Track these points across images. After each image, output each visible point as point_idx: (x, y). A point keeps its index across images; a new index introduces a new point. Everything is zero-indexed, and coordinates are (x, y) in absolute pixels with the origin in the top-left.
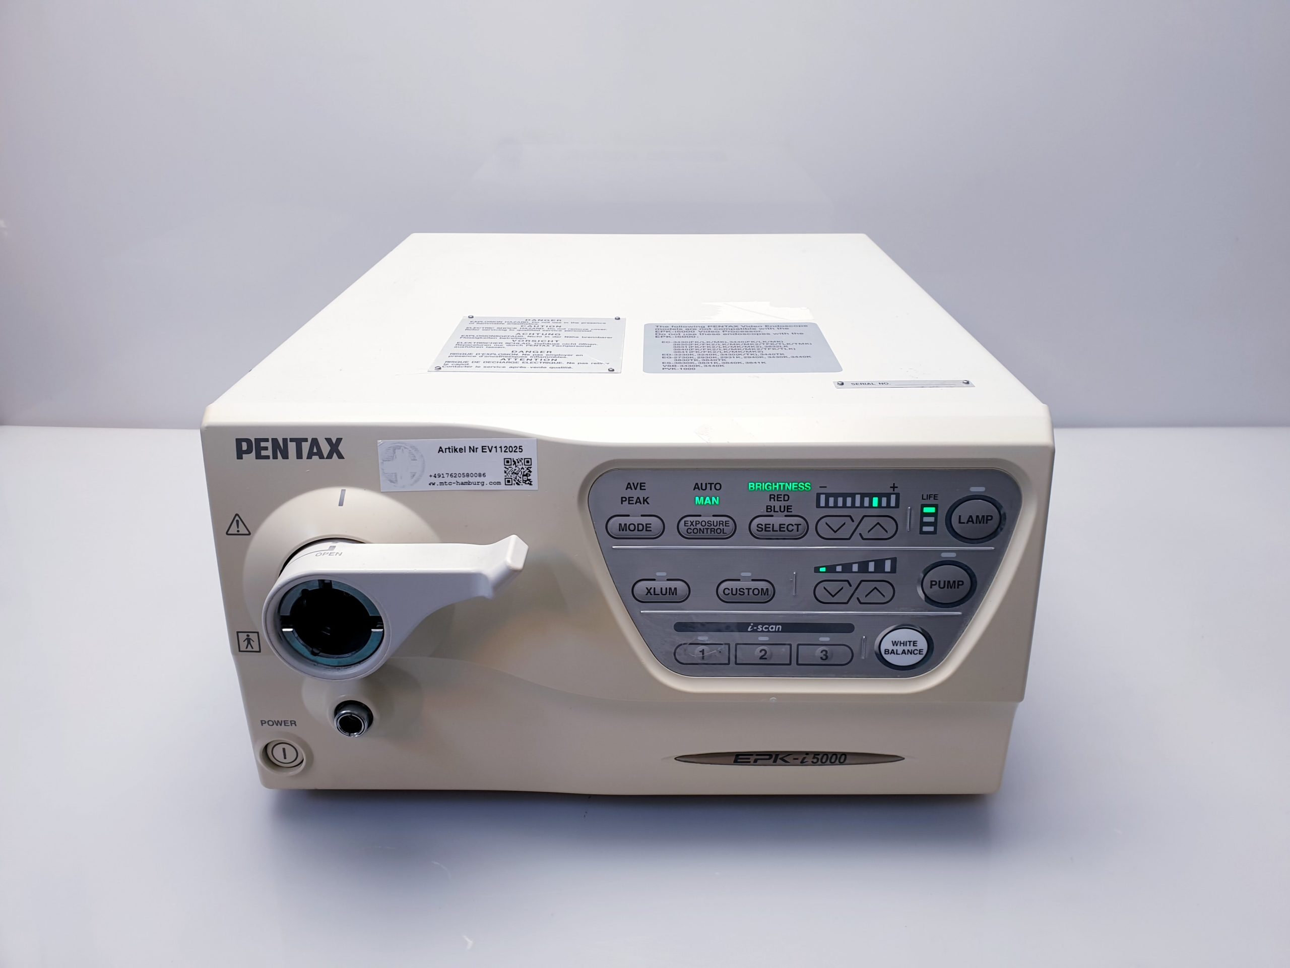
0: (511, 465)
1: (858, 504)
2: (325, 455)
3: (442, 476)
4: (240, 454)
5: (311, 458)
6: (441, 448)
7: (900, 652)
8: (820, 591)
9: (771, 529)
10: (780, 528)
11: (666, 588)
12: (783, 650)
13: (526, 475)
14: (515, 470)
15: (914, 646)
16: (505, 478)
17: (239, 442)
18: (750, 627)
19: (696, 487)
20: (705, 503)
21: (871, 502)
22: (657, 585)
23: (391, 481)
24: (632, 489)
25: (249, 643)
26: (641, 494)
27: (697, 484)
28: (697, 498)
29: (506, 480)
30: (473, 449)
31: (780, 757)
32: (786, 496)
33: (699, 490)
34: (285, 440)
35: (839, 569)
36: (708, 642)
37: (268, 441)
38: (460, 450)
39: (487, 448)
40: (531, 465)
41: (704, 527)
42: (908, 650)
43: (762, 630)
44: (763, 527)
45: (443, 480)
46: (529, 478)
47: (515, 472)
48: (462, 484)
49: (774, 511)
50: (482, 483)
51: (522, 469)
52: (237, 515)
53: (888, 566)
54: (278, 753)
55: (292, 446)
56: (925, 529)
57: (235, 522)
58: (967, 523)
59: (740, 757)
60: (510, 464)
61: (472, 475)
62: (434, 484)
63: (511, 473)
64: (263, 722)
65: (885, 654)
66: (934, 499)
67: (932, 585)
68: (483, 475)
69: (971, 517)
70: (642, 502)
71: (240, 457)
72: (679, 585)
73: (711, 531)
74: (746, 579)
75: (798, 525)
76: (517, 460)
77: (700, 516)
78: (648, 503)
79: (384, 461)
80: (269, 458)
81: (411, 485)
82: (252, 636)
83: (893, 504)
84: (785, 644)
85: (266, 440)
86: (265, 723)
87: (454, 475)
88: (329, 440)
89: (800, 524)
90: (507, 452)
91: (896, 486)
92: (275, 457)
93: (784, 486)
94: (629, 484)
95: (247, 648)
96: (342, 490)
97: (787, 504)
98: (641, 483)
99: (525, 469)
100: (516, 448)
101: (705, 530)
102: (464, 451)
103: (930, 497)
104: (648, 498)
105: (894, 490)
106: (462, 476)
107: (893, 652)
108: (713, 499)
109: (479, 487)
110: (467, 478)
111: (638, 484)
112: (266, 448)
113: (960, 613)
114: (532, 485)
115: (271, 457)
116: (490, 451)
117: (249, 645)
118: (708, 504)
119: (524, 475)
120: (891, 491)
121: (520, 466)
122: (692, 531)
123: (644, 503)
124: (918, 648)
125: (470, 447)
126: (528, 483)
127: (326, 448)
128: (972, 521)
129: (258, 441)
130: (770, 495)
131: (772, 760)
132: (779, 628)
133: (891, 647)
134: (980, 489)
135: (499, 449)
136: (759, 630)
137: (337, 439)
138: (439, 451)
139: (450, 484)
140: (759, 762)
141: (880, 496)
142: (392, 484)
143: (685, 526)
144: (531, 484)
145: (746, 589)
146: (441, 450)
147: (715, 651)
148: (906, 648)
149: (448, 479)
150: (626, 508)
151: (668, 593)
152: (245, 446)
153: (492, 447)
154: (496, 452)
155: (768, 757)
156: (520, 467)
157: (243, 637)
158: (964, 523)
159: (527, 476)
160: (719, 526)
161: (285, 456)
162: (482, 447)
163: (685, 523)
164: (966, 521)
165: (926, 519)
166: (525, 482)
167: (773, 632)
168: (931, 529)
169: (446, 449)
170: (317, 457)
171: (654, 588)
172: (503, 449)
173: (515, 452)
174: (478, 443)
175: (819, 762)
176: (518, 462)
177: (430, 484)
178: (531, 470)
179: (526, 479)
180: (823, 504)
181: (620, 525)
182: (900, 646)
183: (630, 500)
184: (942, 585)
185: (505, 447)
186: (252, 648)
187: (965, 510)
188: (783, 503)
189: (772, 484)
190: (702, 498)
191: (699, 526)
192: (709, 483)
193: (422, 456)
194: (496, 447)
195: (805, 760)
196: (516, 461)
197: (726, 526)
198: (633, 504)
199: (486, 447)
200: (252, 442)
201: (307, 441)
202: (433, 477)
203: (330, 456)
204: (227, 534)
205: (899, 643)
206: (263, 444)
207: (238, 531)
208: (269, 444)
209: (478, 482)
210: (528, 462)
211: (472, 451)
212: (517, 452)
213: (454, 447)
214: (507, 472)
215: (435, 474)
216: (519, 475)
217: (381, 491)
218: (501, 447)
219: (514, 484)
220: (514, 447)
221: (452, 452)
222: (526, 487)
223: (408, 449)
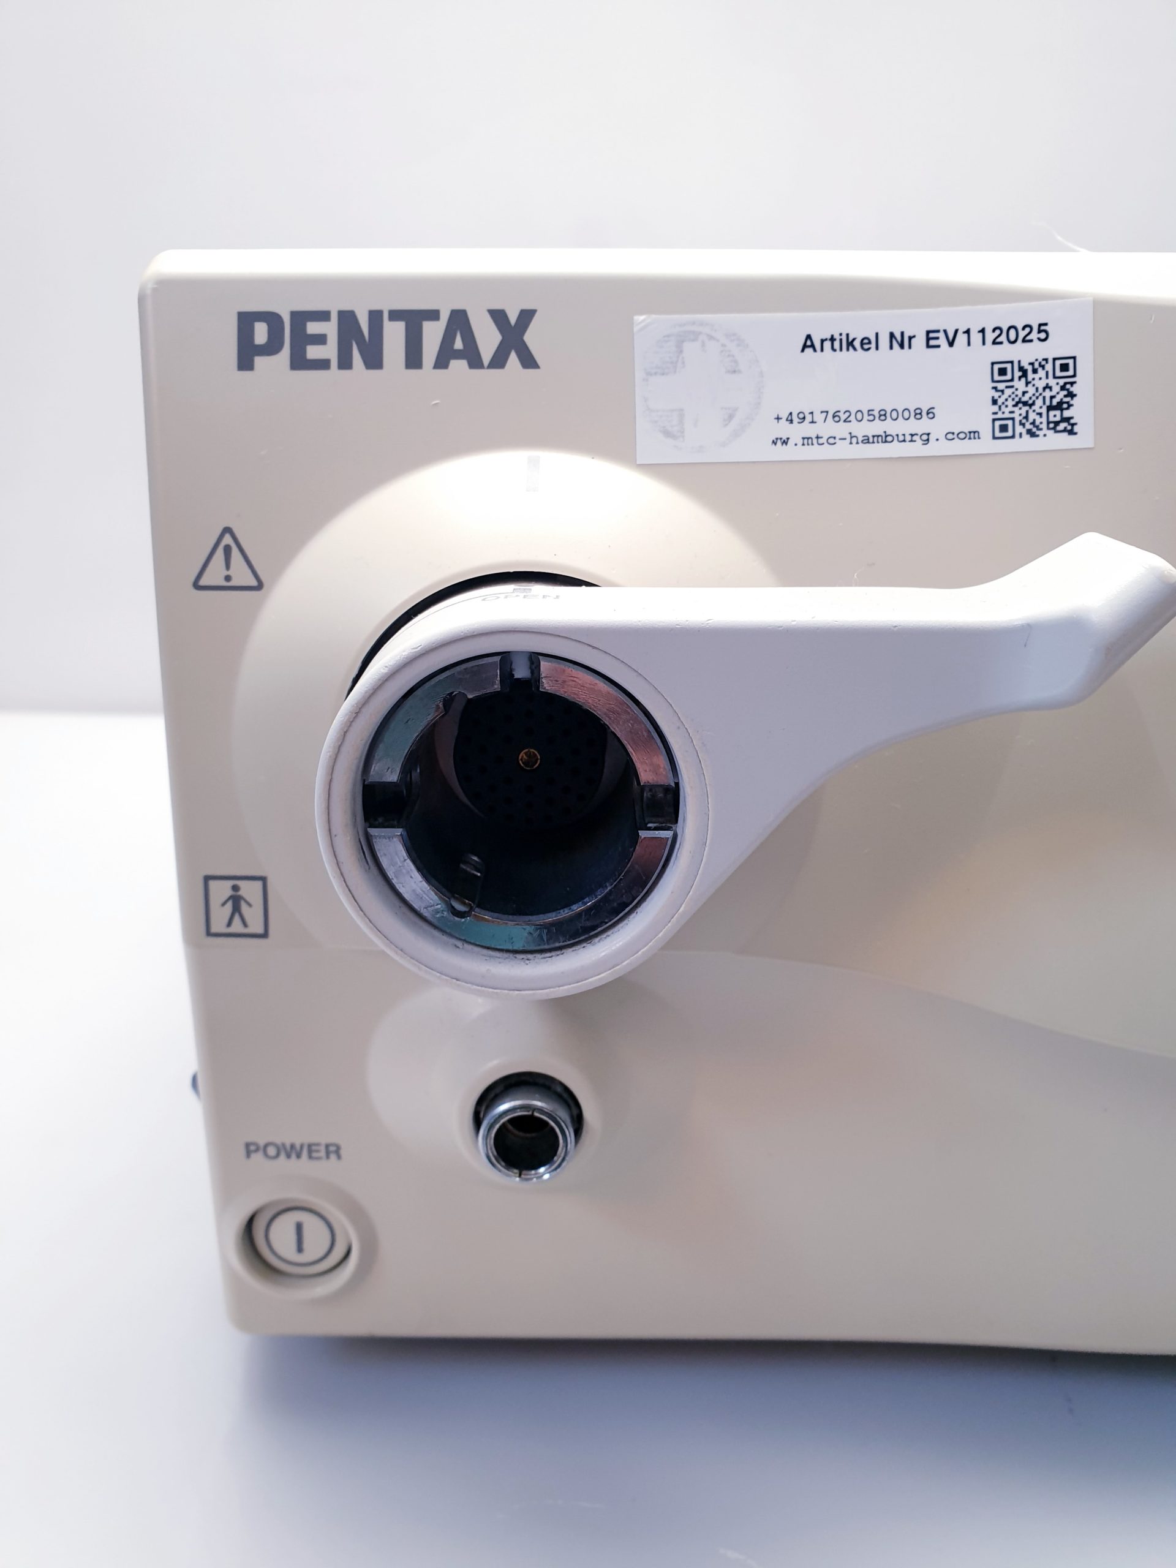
0: (1012, 380)
2: (487, 355)
3: (809, 418)
4: (246, 356)
5: (447, 367)
6: (809, 337)
13: (1059, 407)
14: (1024, 393)
16: (994, 420)
17: (246, 321)
23: (667, 434)
25: (236, 909)
29: (997, 423)
30: (900, 341)
34: (375, 317)
37: (329, 319)
38: (862, 344)
39: (941, 335)
40: (1074, 376)
45: (808, 430)
46: (1066, 414)
47: (1025, 398)
48: (866, 440)
50: (925, 437)
51: (1044, 389)
52: (228, 530)
54: (282, 1236)
55: (394, 335)
57: (220, 552)
60: (1009, 377)
61: (896, 414)
62: (785, 442)
63: (1010, 403)
64: (250, 1149)
68: (929, 412)
71: (245, 363)
76: (1032, 364)
79: (649, 374)
80: (329, 367)
85: (324, 316)
86: (257, 1150)
87: (843, 417)
88: (498, 316)
90: (1001, 343)
92: (345, 363)
95: (229, 924)
96: (532, 458)
99: (1056, 389)
100: (1027, 330)
102: (873, 345)
106: (866, 417)
109: (916, 449)
110: (879, 424)
112: (321, 339)
114: (1076, 434)
115: (334, 363)
116: (951, 344)
117: (237, 918)
121: (1040, 380)
126: (1065, 430)
127: (488, 339)
129: (300, 318)
135: (976, 337)
137: (522, 311)
138: (805, 347)
139: (832, 441)
144: (1071, 432)
146: (808, 343)
149: (827, 428)
152: (261, 333)
153: (956, 331)
154: (969, 344)
156: (1041, 385)
157: (221, 891)
159: (1062, 410)
162: (928, 332)
166: (1054, 426)
170: (463, 363)
172: (990, 336)
173: (1024, 341)
174: (915, 323)
176: (1035, 371)
177: (774, 443)
178: (1074, 389)
179: (1058, 418)
185: (994, 330)
186: (245, 925)
194: (968, 332)
196: (1030, 369)
199: (938, 331)
200: (282, 320)
201: (438, 319)
202: (783, 421)
203: (499, 361)
204: (197, 586)
206: (313, 328)
207: (228, 578)
208: (330, 329)
209: (912, 435)
210: (1064, 367)
211: (895, 345)
212: (1031, 341)
213: (848, 335)
214: (1000, 402)
215: (791, 414)
216: (1036, 407)
217: (638, 463)
218: (983, 331)
219: (1021, 435)
220: (1024, 328)
221: (841, 349)
222: (1054, 439)
223: (718, 341)
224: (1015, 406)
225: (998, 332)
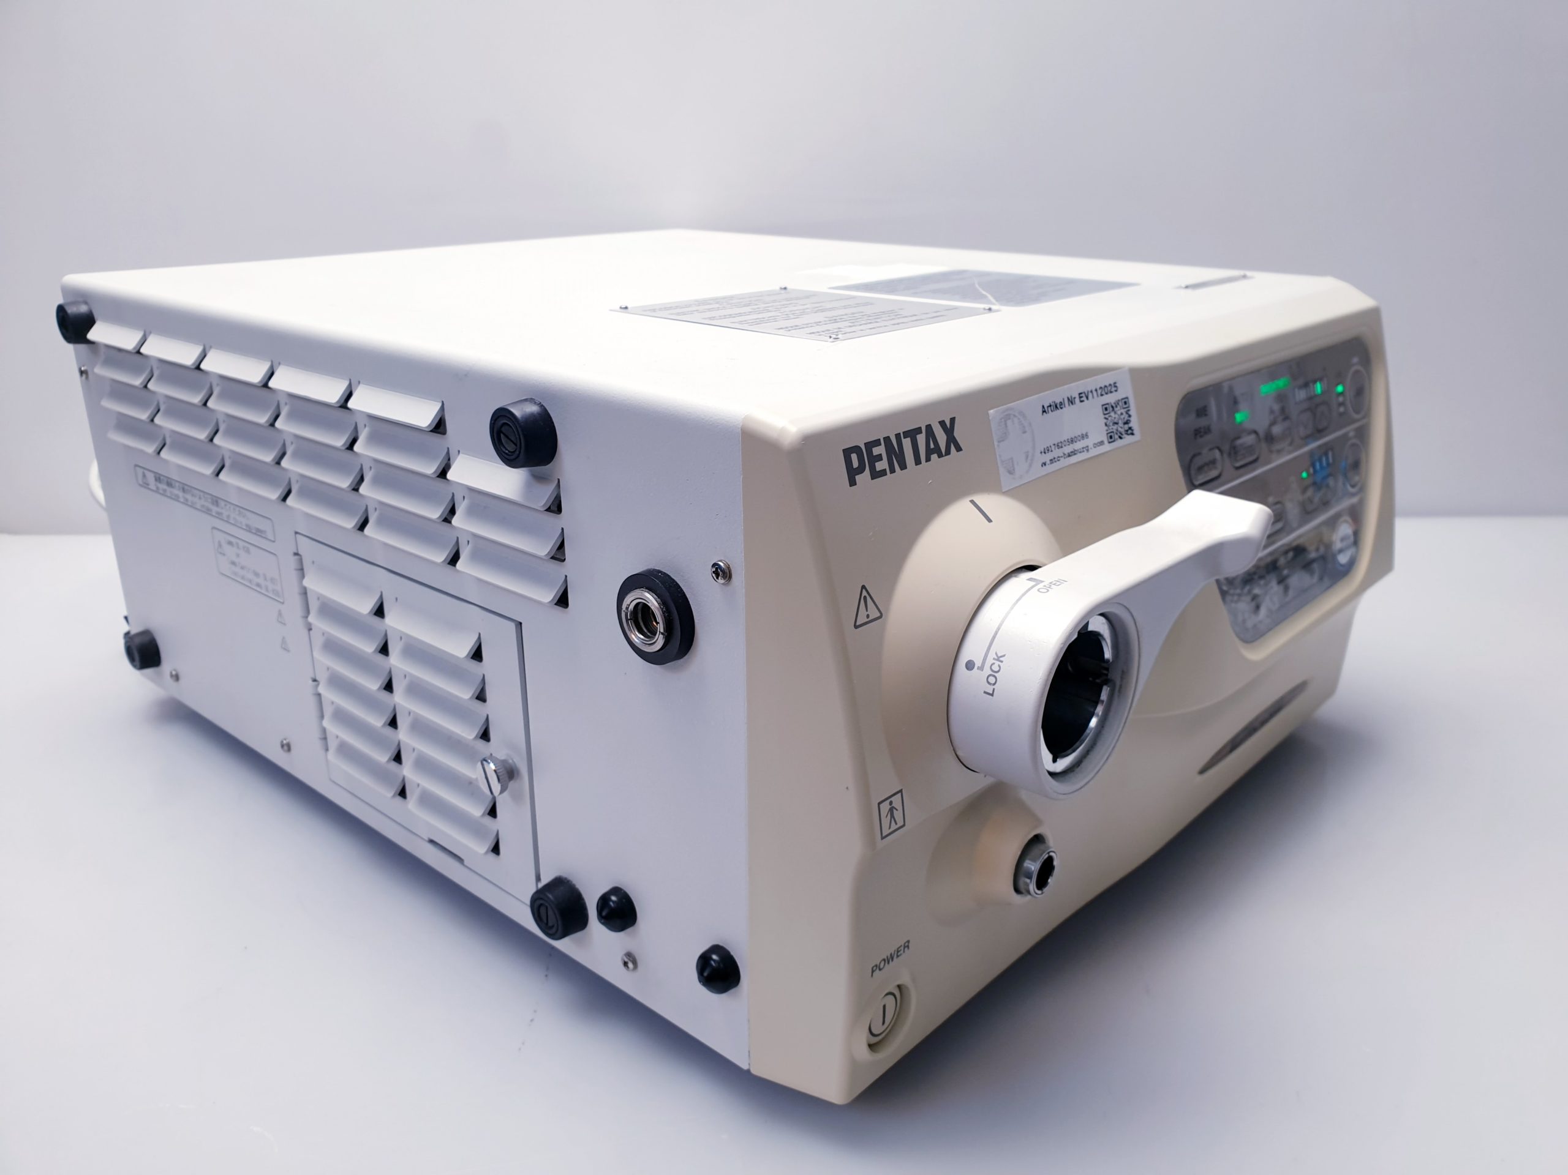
0: (1110, 412)
1: (1312, 393)
2: (943, 449)
3: (1050, 449)
4: (852, 476)
5: (930, 459)
6: (1043, 407)
7: (1343, 549)
9: (1278, 439)
10: (1282, 435)
13: (1127, 423)
14: (1115, 418)
15: (1349, 538)
16: (1108, 434)
17: (847, 453)
21: (1317, 389)
23: (1010, 472)
24: (1199, 417)
25: (892, 816)
26: (1206, 421)
30: (1071, 401)
33: (1237, 403)
34: (898, 437)
35: (1311, 470)
37: (880, 444)
38: (1060, 406)
39: (1084, 395)
40: (1129, 407)
41: (1246, 449)
42: (1347, 545)
45: (1052, 456)
46: (1130, 425)
47: (1115, 421)
48: (1069, 455)
49: (1277, 417)
50: (1087, 448)
51: (1121, 415)
52: (863, 587)
54: (877, 1019)
57: (862, 602)
60: (1108, 411)
61: (1077, 439)
62: (1045, 464)
63: (1111, 424)
64: (873, 970)
65: (1339, 554)
67: (1349, 470)
68: (1087, 435)
69: (1356, 390)
70: (1207, 432)
71: (852, 481)
73: (1249, 454)
75: (1289, 429)
76: (1115, 403)
77: (1241, 437)
78: (1211, 431)
79: (999, 442)
80: (884, 474)
81: (1029, 471)
82: (895, 801)
83: (1326, 388)
85: (878, 442)
86: (878, 967)
87: (1060, 445)
88: (942, 423)
90: (1103, 395)
91: (1325, 368)
92: (893, 469)
94: (1198, 410)
95: (890, 827)
96: (970, 501)
97: (1282, 405)
98: (1204, 407)
99: (1124, 413)
100: (1111, 387)
101: (1246, 454)
102: (1063, 405)
104: (1210, 424)
106: (1067, 443)
107: (1341, 551)
109: (1085, 455)
110: (1074, 446)
111: (1202, 408)
112: (879, 458)
114: (1134, 434)
115: (888, 470)
116: (1087, 399)
117: (893, 820)
119: (1124, 424)
121: (1119, 410)
124: (1351, 540)
125: (1068, 399)
127: (942, 439)
129: (870, 445)
133: (1340, 546)
134: (1356, 360)
135: (1095, 393)
137: (951, 419)
138: (1043, 412)
139: (1059, 459)
142: (1011, 475)
144: (1132, 434)
146: (1044, 410)
148: (1346, 543)
149: (1058, 452)
150: (1198, 442)
152: (854, 460)
153: (1088, 392)
154: (1093, 398)
156: (1119, 413)
157: (885, 808)
160: (1252, 446)
161: (903, 464)
162: (1079, 395)
163: (1234, 450)
166: (1127, 432)
169: (1048, 407)
170: (936, 455)
172: (1099, 392)
173: (1110, 392)
174: (1073, 389)
176: (1116, 407)
177: (1042, 466)
178: (1130, 413)
179: (1127, 428)
180: (1297, 399)
181: (1198, 467)
182: (1344, 541)
183: (1200, 432)
186: (896, 823)
188: (1280, 406)
191: (1243, 449)
192: (1240, 394)
193: (1031, 424)
196: (1114, 405)
197: (1256, 442)
198: (1203, 435)
199: (1082, 393)
200: (861, 449)
201: (922, 432)
202: (1043, 454)
203: (947, 451)
204: (855, 626)
206: (875, 451)
207: (866, 617)
208: (882, 449)
209: (1083, 448)
210: (1125, 403)
211: (1070, 404)
212: (1112, 392)
213: (1055, 402)
214: (1108, 424)
215: (1044, 449)
216: (1120, 424)
217: (1004, 491)
218: (1096, 390)
219: (1117, 439)
220: (1109, 386)
221: (1054, 410)
222: (1128, 439)
223: (1017, 417)
224: (1113, 425)
225: (1101, 390)
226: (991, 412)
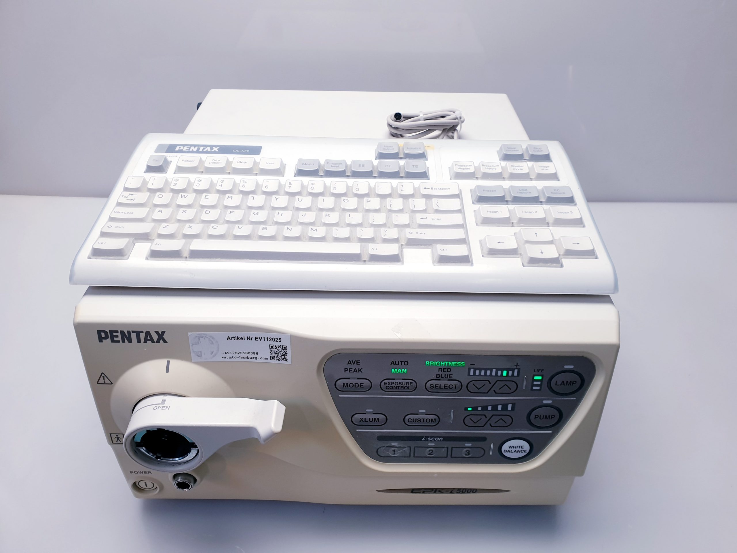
0: (274, 349)
1: (494, 374)
2: (155, 340)
3: (230, 353)
4: (101, 340)
5: (147, 342)
6: (229, 337)
7: (513, 451)
8: (467, 420)
9: (439, 387)
10: (444, 387)
11: (372, 418)
12: (443, 450)
13: (284, 355)
14: (277, 352)
15: (522, 448)
16: (271, 356)
17: (99, 332)
18: (424, 438)
19: (392, 363)
20: (398, 372)
21: (502, 373)
22: (367, 416)
23: (198, 356)
24: (351, 364)
26: (357, 367)
27: (393, 361)
28: (393, 370)
30: (249, 339)
31: (438, 490)
32: (448, 369)
33: (394, 365)
34: (129, 332)
35: (480, 409)
36: (398, 446)
37: (118, 332)
38: (241, 339)
39: (258, 338)
40: (287, 350)
41: (397, 386)
42: (518, 451)
43: (431, 440)
44: (434, 386)
45: (231, 356)
46: (285, 357)
47: (277, 353)
49: (441, 377)
50: (256, 358)
51: (281, 351)
53: (510, 407)
54: (142, 484)
55: (134, 336)
56: (534, 388)
57: (102, 377)
58: (561, 385)
59: (415, 490)
60: (273, 348)
61: (249, 353)
62: (225, 358)
63: (274, 353)
64: (131, 472)
65: (504, 452)
66: (542, 372)
67: (535, 417)
68: (256, 353)
69: (563, 382)
70: (358, 372)
72: (381, 417)
73: (401, 388)
74: (422, 414)
75: (456, 385)
76: (278, 346)
77: (394, 379)
78: (362, 372)
79: (193, 344)
80: (120, 342)
81: (211, 358)
82: (119, 436)
83: (516, 374)
84: (444, 447)
85: (117, 332)
86: (133, 472)
87: (238, 353)
88: (157, 332)
89: (457, 385)
90: (271, 341)
91: (518, 364)
92: (123, 341)
93: (448, 363)
94: (350, 361)
95: (117, 441)
96: (168, 361)
97: (449, 373)
98: (357, 361)
99: (283, 352)
100: (277, 339)
101: (398, 387)
102: (243, 339)
103: (539, 371)
104: (361, 369)
105: (517, 367)
106: (243, 353)
107: (509, 451)
108: (403, 370)
109: (254, 360)
110: (246, 355)
111: (355, 361)
112: (117, 336)
113: (551, 432)
115: (121, 341)
116: (261, 340)
117: (118, 440)
118: (399, 373)
119: (282, 355)
120: (515, 367)
122: (389, 387)
123: (359, 372)
124: (524, 449)
125: (247, 337)
126: (285, 360)
127: (155, 337)
128: (564, 384)
129: (112, 332)
130: (439, 368)
131: (434, 491)
132: (441, 439)
133: (508, 449)
134: (571, 367)
136: (429, 440)
137: (162, 331)
138: (228, 339)
139: (236, 357)
140: (425, 492)
141: (508, 370)
142: (199, 357)
143: (385, 384)
144: (287, 361)
145: (422, 419)
146: (228, 338)
147: (402, 451)
148: (517, 450)
149: (235, 355)
150: (347, 374)
151: (373, 421)
152: (103, 335)
153: (262, 338)
154: (264, 340)
155: (431, 490)
156: (280, 350)
157: (114, 436)
158: (558, 385)
159: (285, 356)
160: (406, 385)
161: (130, 341)
162: (255, 337)
163: (385, 383)
164: (560, 384)
165: (535, 383)
167: (437, 441)
168: (538, 388)
169: (232, 338)
170: (150, 342)
171: (365, 418)
172: (269, 339)
173: (276, 341)
174: (253, 335)
175: (461, 492)
176: (279, 348)
177: (223, 358)
178: (287, 352)
179: (284, 358)
180: (472, 373)
181: (344, 384)
182: (514, 448)
183: (350, 370)
184: (542, 418)
185: (270, 338)
186: (121, 442)
187: (559, 378)
188: (447, 373)
189: (440, 362)
190: (396, 370)
191: (393, 385)
192: (400, 361)
193: (217, 342)
194: (264, 338)
195: (452, 492)
196: (278, 347)
197: (410, 385)
198: (352, 372)
200: (108, 333)
201: (143, 333)
202: (224, 354)
203: (158, 341)
204: (98, 383)
205: (513, 447)
206: (115, 334)
208: (119, 334)
209: (253, 357)
210: (285, 348)
211: (248, 339)
212: (278, 341)
213: (237, 337)
214: (272, 353)
215: (226, 352)
216: (279, 355)
217: (193, 362)
218: (267, 338)
219: (276, 360)
220: (276, 339)
221: (236, 340)
222: (284, 362)
223: (208, 338)
224: (275, 354)
225: (270, 339)
226: (190, 333)
